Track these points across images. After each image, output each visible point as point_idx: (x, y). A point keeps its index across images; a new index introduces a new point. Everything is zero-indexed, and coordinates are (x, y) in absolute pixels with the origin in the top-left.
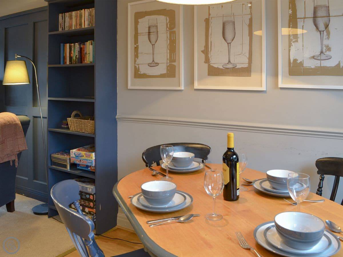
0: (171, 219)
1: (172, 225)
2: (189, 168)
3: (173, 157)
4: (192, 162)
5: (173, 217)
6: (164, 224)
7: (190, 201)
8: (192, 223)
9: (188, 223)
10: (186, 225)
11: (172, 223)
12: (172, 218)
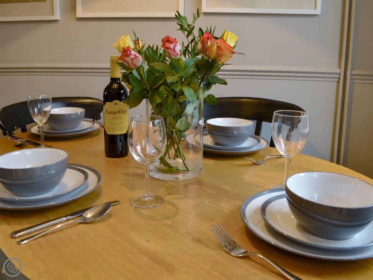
0: (65, 219)
1: (69, 231)
2: (77, 129)
3: (51, 115)
4: (81, 122)
5: (69, 214)
6: (53, 233)
7: (97, 179)
8: (111, 220)
9: (103, 220)
10: (100, 226)
11: (68, 227)
12: (66, 216)
